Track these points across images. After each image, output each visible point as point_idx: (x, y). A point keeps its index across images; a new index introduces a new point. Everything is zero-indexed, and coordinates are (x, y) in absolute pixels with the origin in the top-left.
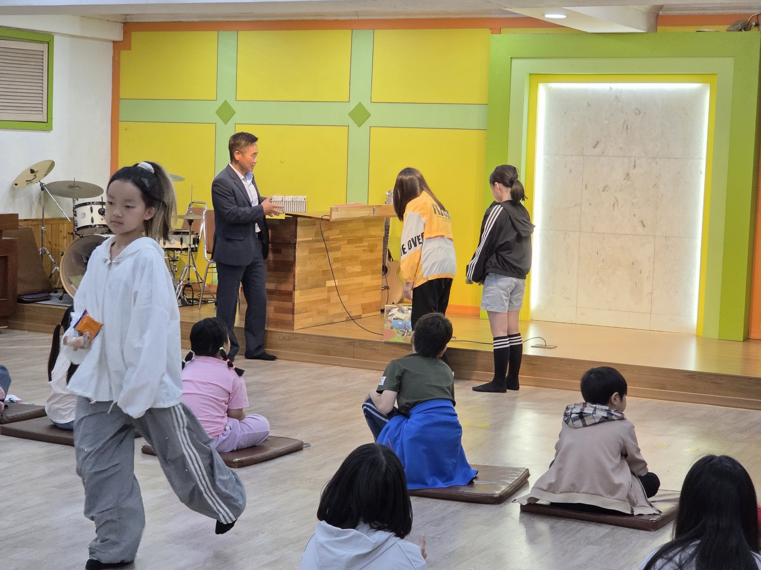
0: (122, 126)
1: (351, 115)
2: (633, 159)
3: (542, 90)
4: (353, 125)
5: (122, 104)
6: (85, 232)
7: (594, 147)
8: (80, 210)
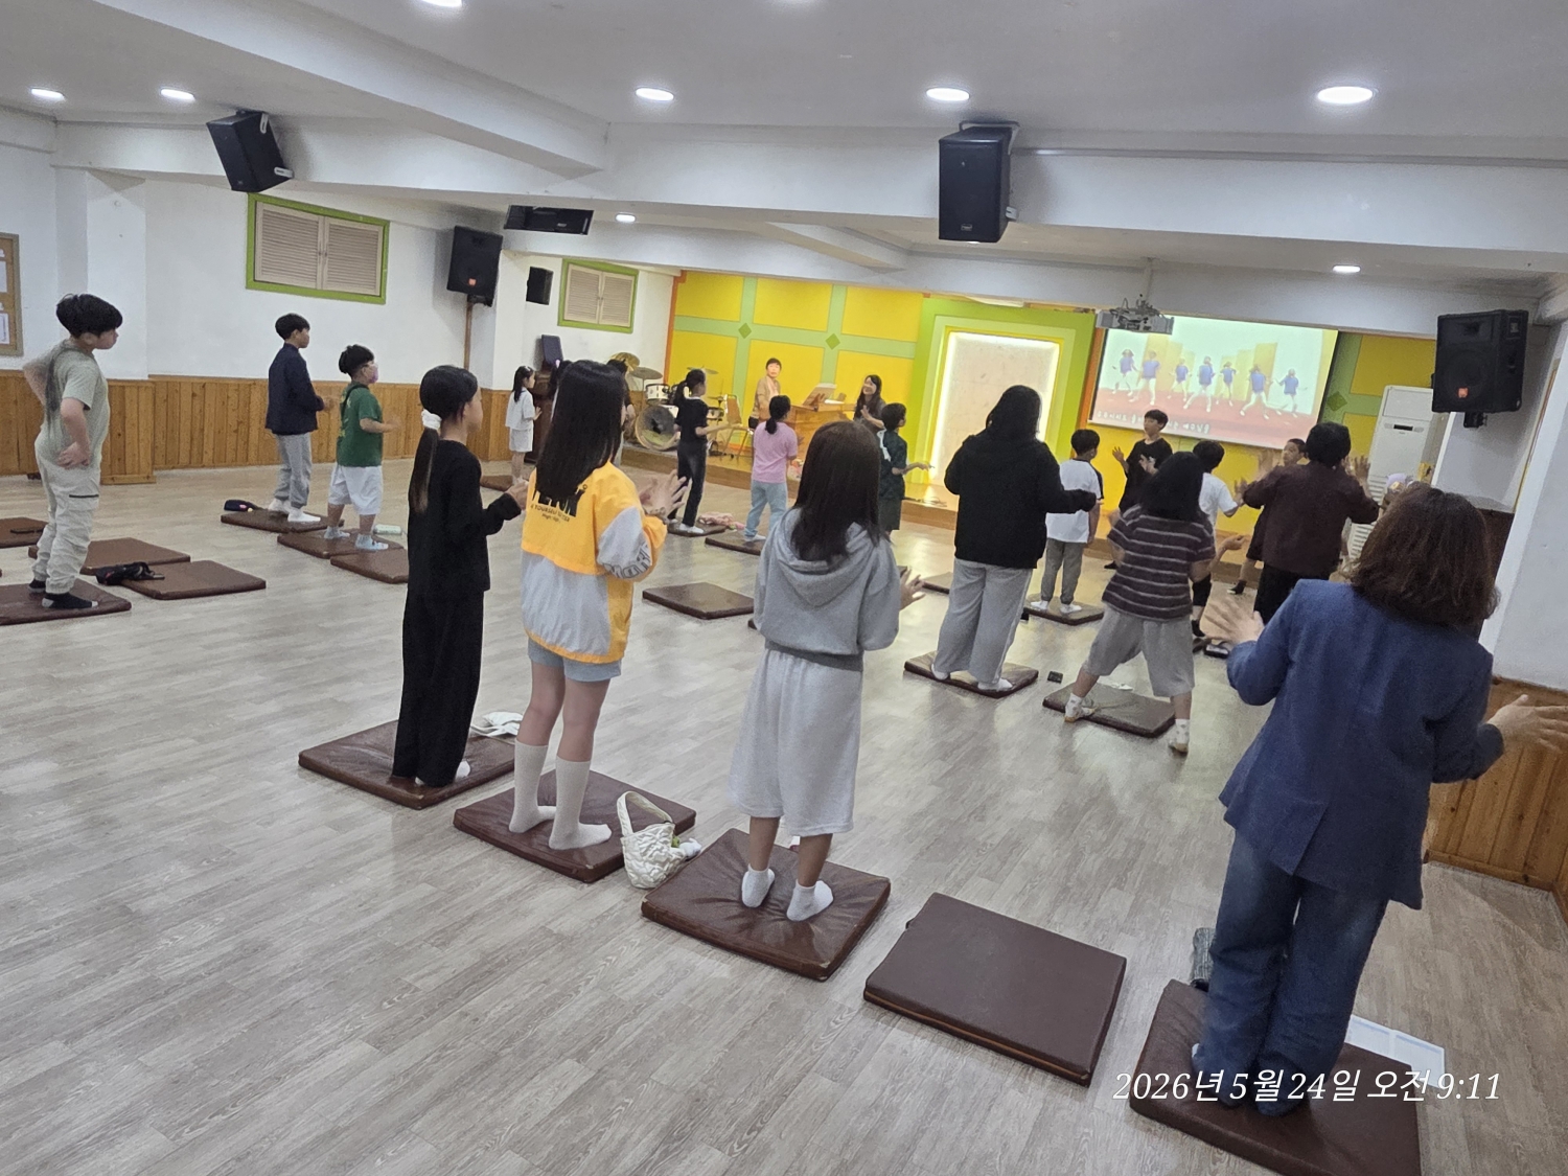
0: (675, 333)
1: (828, 341)
3: (953, 336)
4: (828, 348)
5: (676, 319)
6: (652, 403)
7: (982, 377)
8: (650, 388)
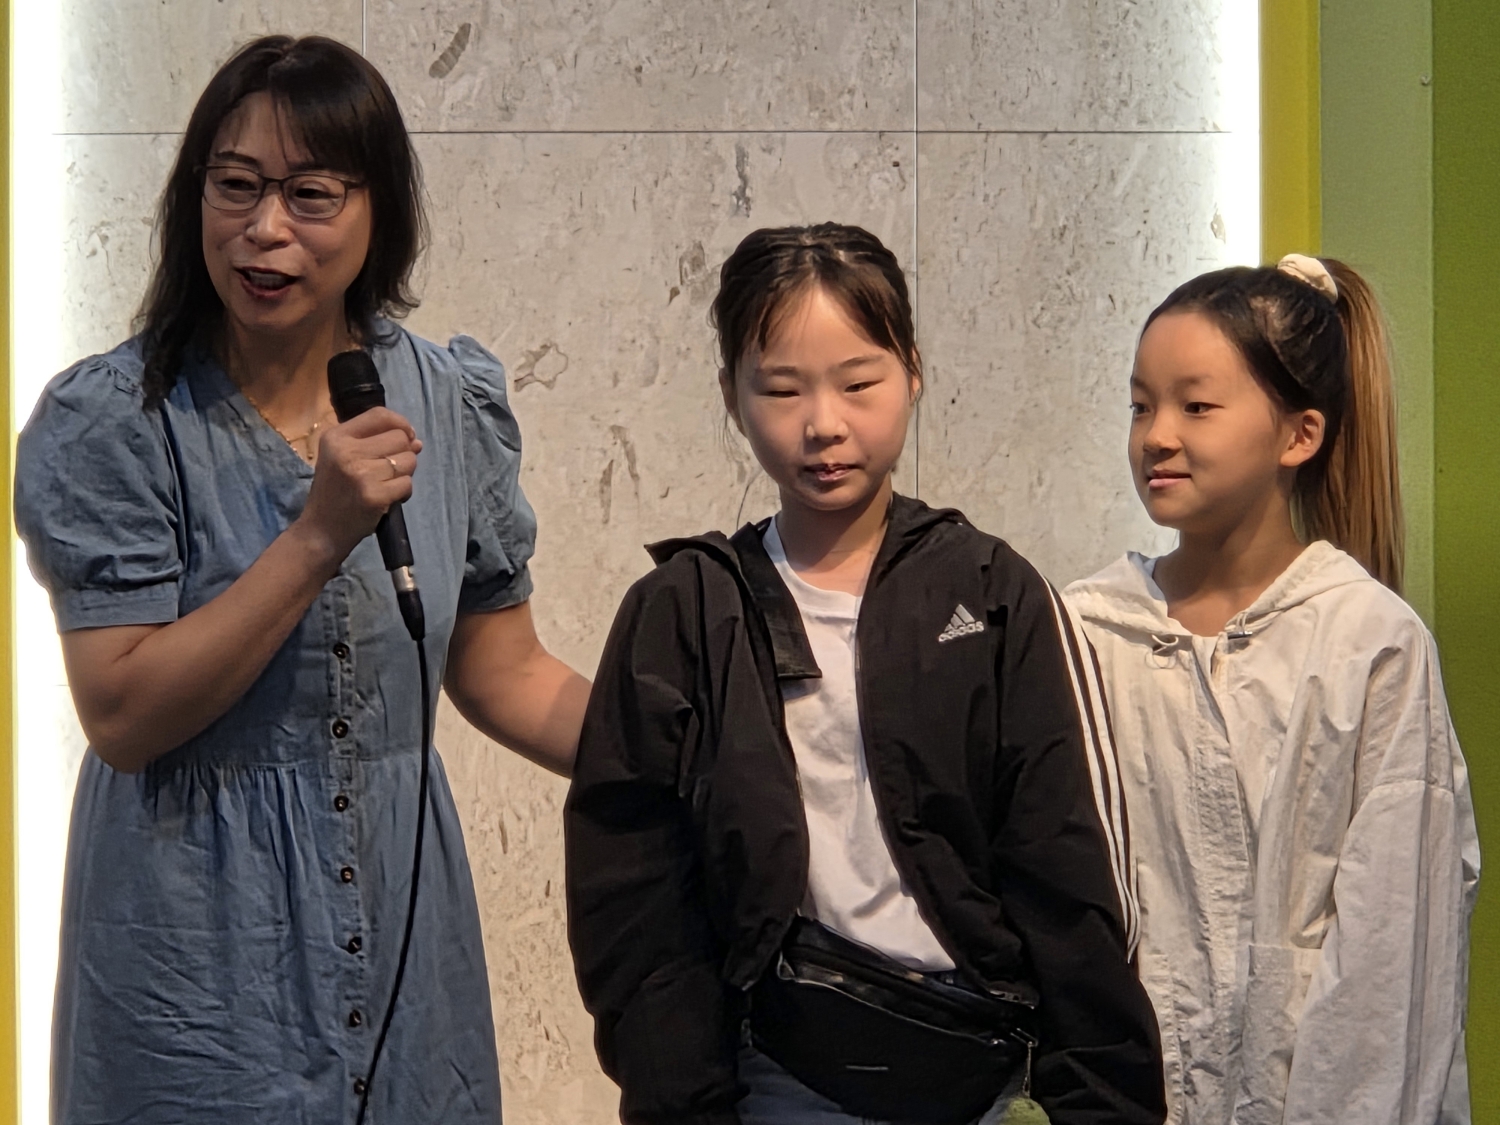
2: (725, 146)
